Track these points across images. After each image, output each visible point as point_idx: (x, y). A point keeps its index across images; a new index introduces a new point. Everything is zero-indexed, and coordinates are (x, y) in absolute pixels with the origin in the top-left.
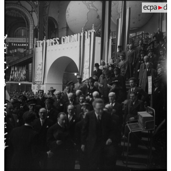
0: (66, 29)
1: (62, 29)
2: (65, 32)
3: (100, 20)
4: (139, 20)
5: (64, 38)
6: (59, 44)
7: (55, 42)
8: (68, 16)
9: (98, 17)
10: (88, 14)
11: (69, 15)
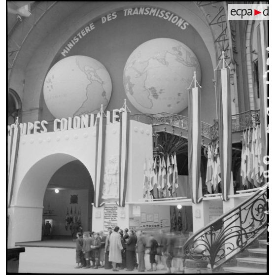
0: (38, 111)
1: (31, 110)
2: (37, 116)
3: (106, 98)
4: (178, 102)
5: (59, 121)
6: (48, 131)
7: (39, 128)
8: (50, 88)
9: (104, 94)
10: (87, 87)
11: (52, 86)
